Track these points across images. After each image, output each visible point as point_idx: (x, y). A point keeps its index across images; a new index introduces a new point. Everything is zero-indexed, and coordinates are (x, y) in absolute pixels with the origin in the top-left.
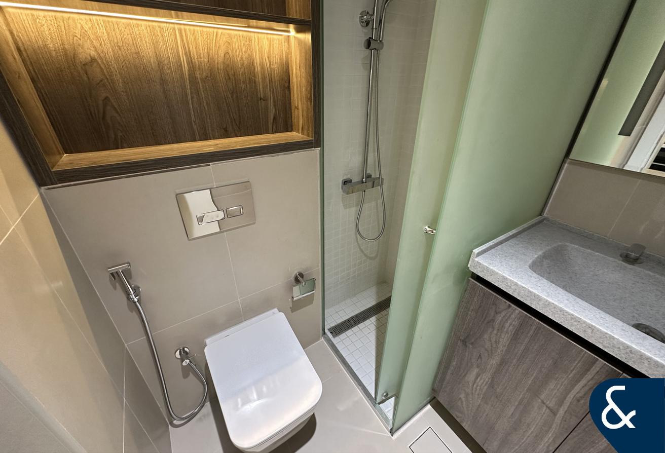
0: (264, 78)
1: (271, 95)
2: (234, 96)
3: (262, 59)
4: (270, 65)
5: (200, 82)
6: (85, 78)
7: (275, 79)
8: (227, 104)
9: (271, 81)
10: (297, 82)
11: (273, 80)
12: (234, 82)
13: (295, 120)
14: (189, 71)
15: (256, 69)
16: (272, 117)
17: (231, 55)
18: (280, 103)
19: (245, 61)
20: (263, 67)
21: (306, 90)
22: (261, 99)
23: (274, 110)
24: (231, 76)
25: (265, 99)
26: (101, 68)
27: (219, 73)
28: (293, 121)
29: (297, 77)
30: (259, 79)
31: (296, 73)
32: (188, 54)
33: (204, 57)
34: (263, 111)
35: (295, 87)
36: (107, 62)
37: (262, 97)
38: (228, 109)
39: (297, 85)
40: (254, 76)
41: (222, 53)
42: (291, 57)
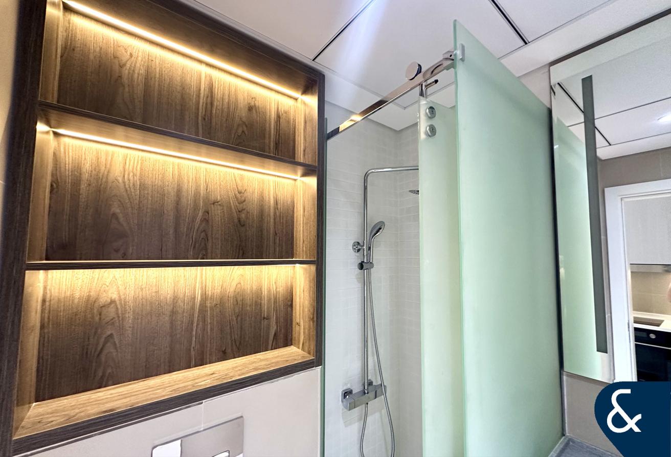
0: (269, 300)
1: (275, 314)
2: (239, 319)
3: (270, 285)
4: (276, 288)
5: (209, 310)
6: (97, 318)
7: (279, 300)
8: (230, 327)
9: (275, 302)
10: (300, 302)
11: (278, 301)
12: (241, 306)
13: (295, 335)
14: (201, 301)
15: (263, 293)
16: (273, 333)
17: (242, 284)
18: (282, 319)
19: (254, 288)
20: (269, 291)
21: (309, 311)
22: (264, 318)
23: (275, 327)
24: (239, 301)
25: (268, 318)
26: (117, 308)
27: (228, 300)
28: (294, 336)
29: (300, 298)
30: (265, 302)
31: (300, 295)
32: (204, 288)
33: (217, 289)
34: (265, 329)
35: (298, 306)
36: (125, 302)
37: (265, 316)
38: (231, 332)
39: (300, 304)
40: (261, 299)
41: (234, 284)
42: (296, 281)
